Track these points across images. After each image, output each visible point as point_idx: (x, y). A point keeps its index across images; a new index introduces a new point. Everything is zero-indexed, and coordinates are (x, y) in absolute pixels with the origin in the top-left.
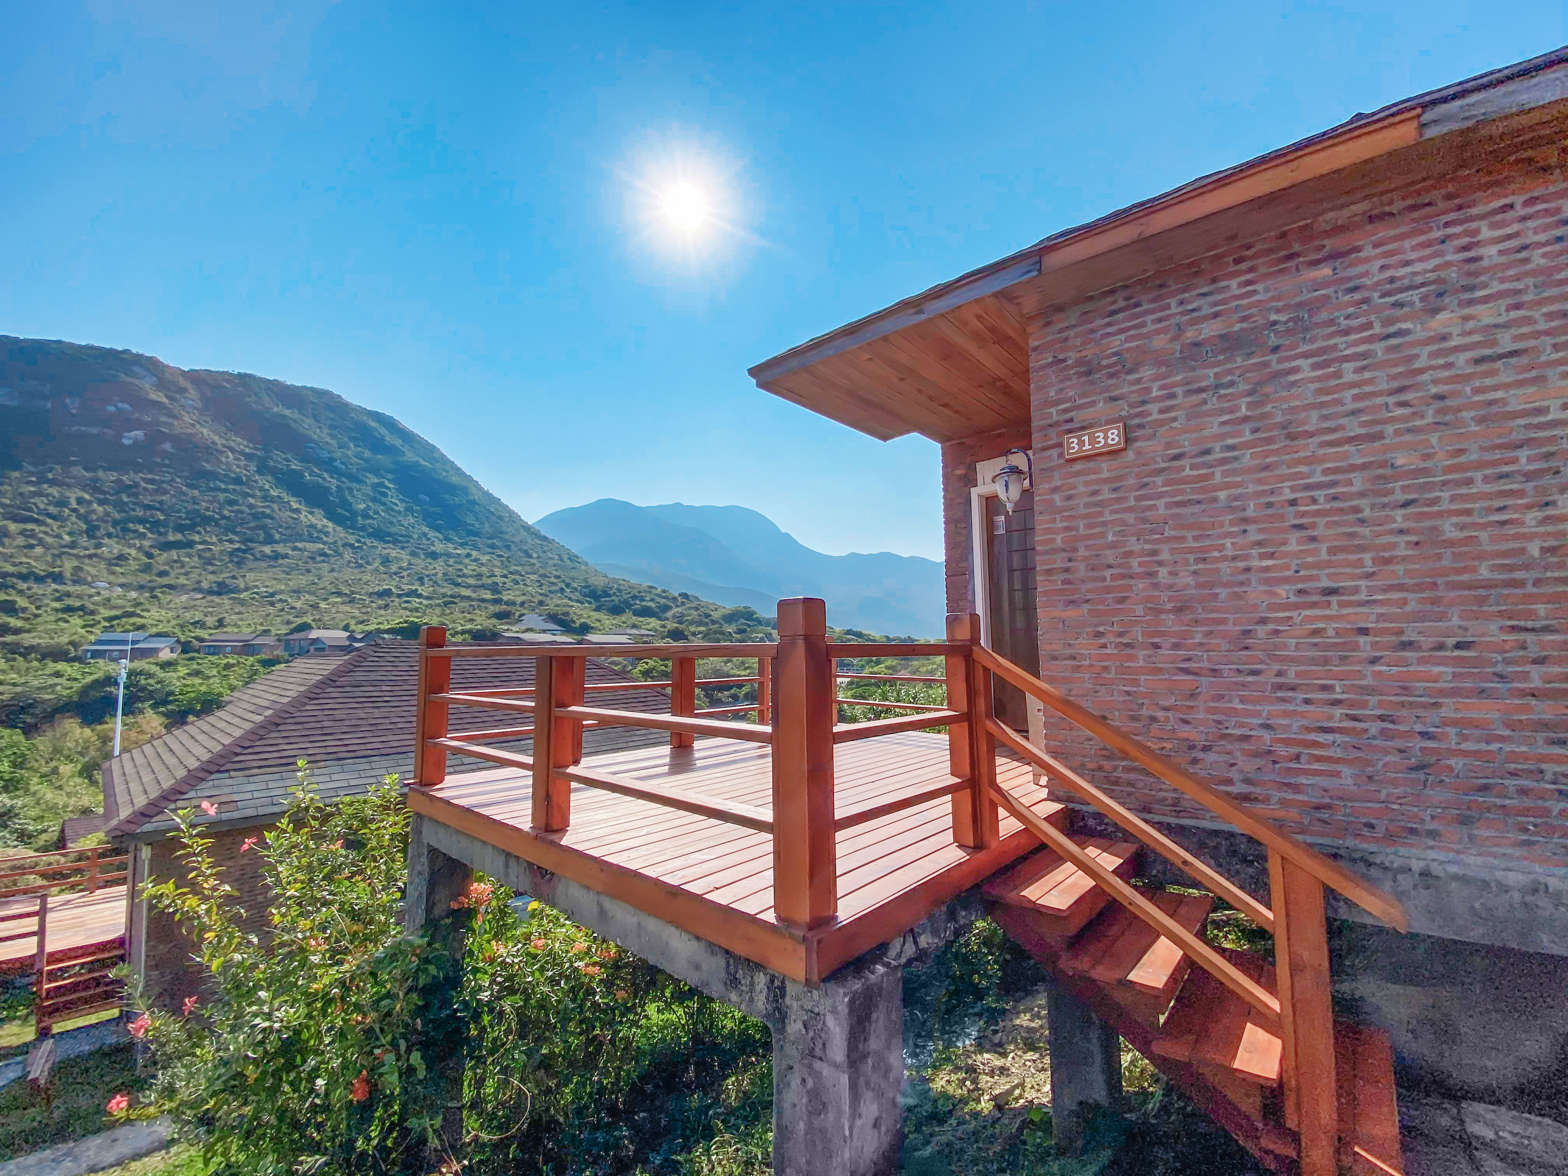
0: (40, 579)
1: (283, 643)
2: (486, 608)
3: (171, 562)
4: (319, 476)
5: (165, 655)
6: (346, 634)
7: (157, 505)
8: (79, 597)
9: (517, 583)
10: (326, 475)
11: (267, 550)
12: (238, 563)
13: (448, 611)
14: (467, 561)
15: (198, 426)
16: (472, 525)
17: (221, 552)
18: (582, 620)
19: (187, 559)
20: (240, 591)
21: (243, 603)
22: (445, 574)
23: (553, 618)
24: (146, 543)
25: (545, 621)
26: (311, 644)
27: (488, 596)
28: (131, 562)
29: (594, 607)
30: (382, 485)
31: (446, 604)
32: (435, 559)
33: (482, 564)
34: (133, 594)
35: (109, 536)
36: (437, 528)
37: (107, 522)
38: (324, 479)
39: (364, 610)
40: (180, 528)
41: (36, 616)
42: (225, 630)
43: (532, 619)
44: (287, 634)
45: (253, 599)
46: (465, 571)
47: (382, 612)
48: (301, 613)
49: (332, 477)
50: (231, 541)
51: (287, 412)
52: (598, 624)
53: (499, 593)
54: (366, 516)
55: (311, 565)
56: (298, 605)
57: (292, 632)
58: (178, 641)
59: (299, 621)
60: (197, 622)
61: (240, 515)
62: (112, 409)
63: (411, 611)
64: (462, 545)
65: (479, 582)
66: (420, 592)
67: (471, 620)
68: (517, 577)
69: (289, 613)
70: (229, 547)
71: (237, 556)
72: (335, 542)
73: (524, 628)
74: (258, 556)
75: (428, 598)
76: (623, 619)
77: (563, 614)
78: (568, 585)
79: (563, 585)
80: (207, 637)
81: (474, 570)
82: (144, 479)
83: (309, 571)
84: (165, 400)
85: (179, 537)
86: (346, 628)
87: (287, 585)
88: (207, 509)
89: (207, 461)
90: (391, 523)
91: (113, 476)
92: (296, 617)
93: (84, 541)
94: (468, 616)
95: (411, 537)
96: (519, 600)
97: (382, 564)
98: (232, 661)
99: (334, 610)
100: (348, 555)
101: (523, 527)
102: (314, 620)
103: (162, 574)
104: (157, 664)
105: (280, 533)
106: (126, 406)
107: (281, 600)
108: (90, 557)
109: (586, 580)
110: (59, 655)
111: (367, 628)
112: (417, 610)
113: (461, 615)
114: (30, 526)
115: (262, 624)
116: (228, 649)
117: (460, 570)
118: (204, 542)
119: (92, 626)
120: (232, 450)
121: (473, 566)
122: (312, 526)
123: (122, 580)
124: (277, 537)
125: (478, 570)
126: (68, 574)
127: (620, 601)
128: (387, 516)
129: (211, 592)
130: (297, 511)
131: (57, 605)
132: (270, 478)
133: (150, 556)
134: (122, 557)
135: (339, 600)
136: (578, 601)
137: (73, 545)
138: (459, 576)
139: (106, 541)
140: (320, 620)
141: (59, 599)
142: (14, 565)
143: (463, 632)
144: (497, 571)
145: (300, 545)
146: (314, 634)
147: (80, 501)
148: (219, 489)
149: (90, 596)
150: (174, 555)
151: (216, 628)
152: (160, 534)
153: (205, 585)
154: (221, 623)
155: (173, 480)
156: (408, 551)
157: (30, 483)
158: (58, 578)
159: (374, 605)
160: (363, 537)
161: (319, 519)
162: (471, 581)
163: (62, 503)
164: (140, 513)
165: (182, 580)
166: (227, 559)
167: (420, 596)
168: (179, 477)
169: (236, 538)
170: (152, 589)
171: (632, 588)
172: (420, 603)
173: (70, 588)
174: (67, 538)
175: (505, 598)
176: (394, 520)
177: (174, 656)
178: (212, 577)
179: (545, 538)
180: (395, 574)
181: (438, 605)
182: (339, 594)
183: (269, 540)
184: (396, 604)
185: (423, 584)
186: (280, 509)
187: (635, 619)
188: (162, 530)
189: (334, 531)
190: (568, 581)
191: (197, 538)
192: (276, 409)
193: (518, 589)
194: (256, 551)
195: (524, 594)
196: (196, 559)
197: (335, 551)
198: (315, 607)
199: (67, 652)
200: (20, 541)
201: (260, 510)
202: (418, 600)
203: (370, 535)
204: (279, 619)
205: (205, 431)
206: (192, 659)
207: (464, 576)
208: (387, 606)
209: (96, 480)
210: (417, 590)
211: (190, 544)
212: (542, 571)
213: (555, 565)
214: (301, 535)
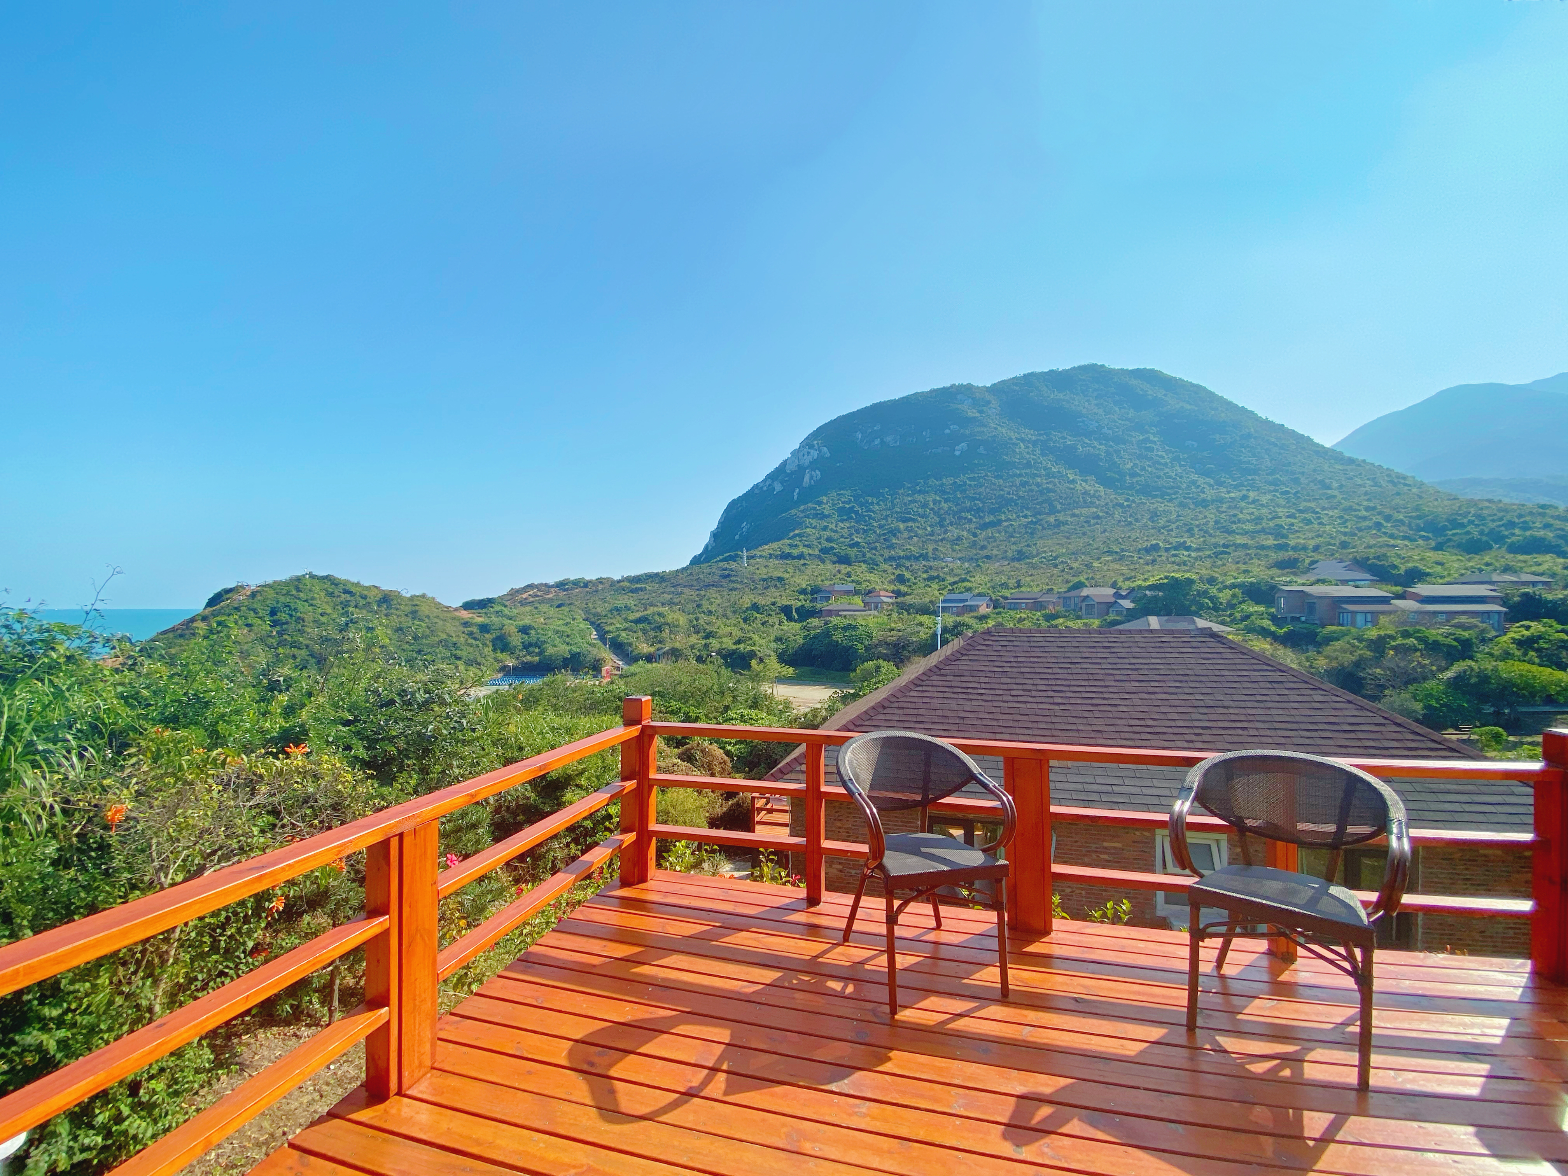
0: (917, 559)
1: (1061, 600)
2: (1266, 556)
3: (987, 538)
4: (1089, 446)
5: (983, 610)
6: (1112, 591)
7: (978, 496)
8: (937, 569)
9: (1309, 522)
10: (1096, 443)
11: (1052, 519)
12: (1032, 533)
13: (1220, 563)
14: (1243, 504)
15: (999, 428)
16: (1249, 462)
17: (1020, 525)
18: (1410, 565)
19: (997, 535)
20: (1033, 557)
21: (1034, 566)
22: (1216, 522)
23: (1361, 564)
24: (973, 526)
25: (1349, 568)
26: (1083, 601)
27: (1270, 541)
28: (964, 541)
29: (1433, 544)
30: (1147, 440)
31: (1217, 555)
32: (1205, 507)
33: (1262, 505)
34: (966, 565)
35: (951, 524)
36: (1206, 474)
37: (949, 514)
38: (1094, 447)
39: (1132, 567)
40: (992, 512)
41: (914, 584)
42: (1022, 589)
43: (1328, 567)
44: (1066, 592)
45: (1041, 562)
46: (1241, 516)
47: (1150, 568)
48: (1079, 573)
49: (1101, 444)
50: (1026, 517)
51: (1061, 396)
52: (1439, 569)
53: (1286, 537)
54: (1133, 475)
55: (1087, 528)
56: (1075, 565)
57: (1071, 589)
58: (991, 599)
59: (1076, 580)
60: (1003, 584)
61: (1031, 494)
62: (947, 431)
63: (1178, 565)
64: (1236, 487)
65: (1259, 527)
66: (1189, 544)
67: (1245, 571)
68: (1308, 516)
69: (1068, 573)
70: (1024, 521)
71: (1030, 528)
72: (1107, 504)
73: (1313, 579)
74: (1046, 526)
75: (1198, 550)
76: (1487, 559)
77: (1378, 558)
78: (1388, 518)
79: (1379, 519)
80: (1009, 595)
81: (1252, 513)
82: (969, 479)
83: (1084, 534)
84: (977, 415)
85: (992, 518)
86: (1114, 585)
87: (1068, 548)
88: (1009, 493)
89: (1007, 455)
90: (1159, 477)
91: (951, 480)
92: (1074, 576)
93: (938, 530)
94: (1244, 567)
95: (1179, 488)
96: (1312, 543)
97: (1149, 519)
98: (1024, 616)
99: (1105, 568)
100: (1118, 514)
101: (1317, 453)
102: (1087, 579)
103: (983, 548)
104: (976, 617)
105: (1061, 503)
106: (955, 426)
107: (1062, 562)
108: (942, 540)
109: (1417, 508)
110: (924, 610)
111: (1133, 585)
112: (1184, 563)
113: (1234, 567)
114: (910, 524)
115: (1048, 585)
116: (1023, 605)
117: (1235, 515)
118: (1008, 520)
119: (943, 589)
120: (1022, 440)
121: (1252, 509)
122: (1086, 493)
123: (960, 555)
124: (1059, 507)
125: (1256, 513)
126: (930, 554)
127: (1482, 533)
128: (1154, 471)
129: (1013, 559)
130: (1073, 481)
131: (925, 576)
132: (1051, 457)
133: (975, 535)
134: (959, 538)
135: (1110, 558)
136: (1405, 538)
137: (932, 534)
138: (1234, 522)
139: (950, 528)
140: (1092, 578)
141: (926, 572)
142: (904, 551)
143: (1233, 586)
144: (1281, 511)
145: (1076, 511)
146: (1085, 592)
147: (935, 503)
148: (1015, 475)
149: (943, 568)
150: (989, 532)
151: (1016, 588)
152: (981, 518)
153: (1010, 554)
154: (1019, 585)
155: (986, 475)
156: (1176, 502)
157: (908, 495)
158: (925, 557)
159: (1141, 561)
160: (1132, 495)
161: (1090, 485)
162: (1249, 527)
163: (925, 506)
164: (968, 504)
165: (995, 552)
166: (1023, 531)
167: (1188, 549)
168: (990, 472)
169: (1029, 513)
170: (977, 560)
171: (1506, 511)
172: (1189, 556)
173: (931, 564)
174: (929, 529)
175: (1292, 543)
176: (1162, 474)
177: (989, 610)
178: (1014, 547)
179: (1351, 461)
180: (1163, 528)
181: (1210, 556)
182: (1110, 552)
183: (1053, 511)
184: (1164, 558)
185: (1193, 535)
186: (1060, 483)
187: (1510, 559)
188: (982, 515)
189: (1105, 494)
190: (1387, 511)
191: (1003, 517)
192: (1052, 396)
193: (1310, 531)
194: (1043, 522)
195: (1318, 536)
196: (1003, 534)
197: (1107, 513)
198: (1089, 566)
199: (929, 608)
200: (906, 535)
201: (1045, 486)
202: (1186, 553)
203: (1138, 492)
204: (1060, 579)
205: (1004, 430)
206: (999, 613)
207: (1239, 521)
208: (1154, 561)
209: (942, 485)
210: (1185, 542)
211: (1000, 522)
212: (1346, 504)
213: (1366, 494)
214: (1077, 503)
